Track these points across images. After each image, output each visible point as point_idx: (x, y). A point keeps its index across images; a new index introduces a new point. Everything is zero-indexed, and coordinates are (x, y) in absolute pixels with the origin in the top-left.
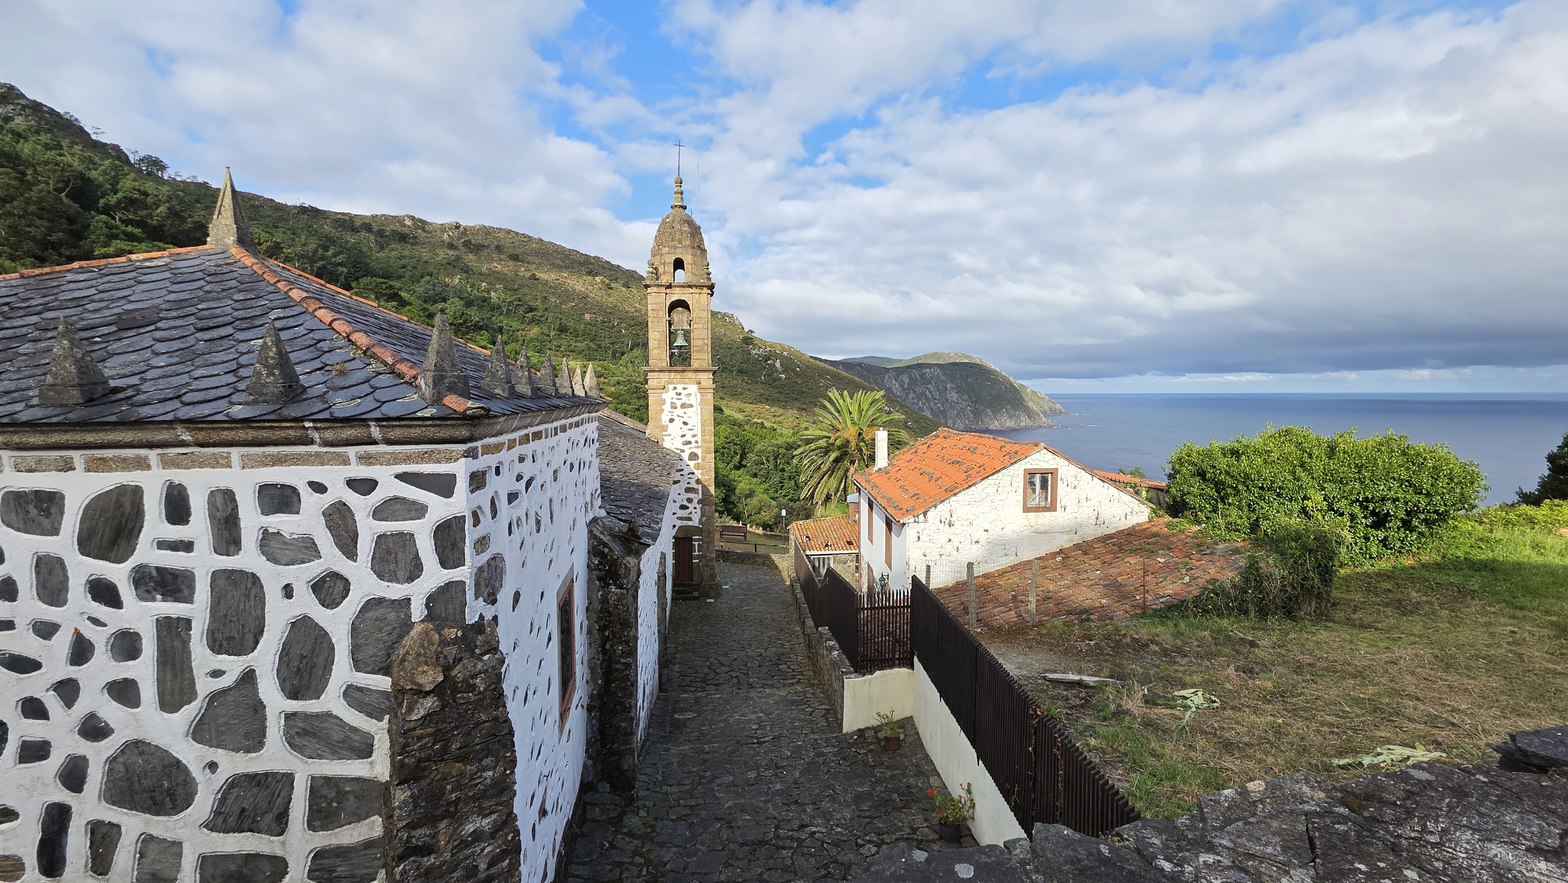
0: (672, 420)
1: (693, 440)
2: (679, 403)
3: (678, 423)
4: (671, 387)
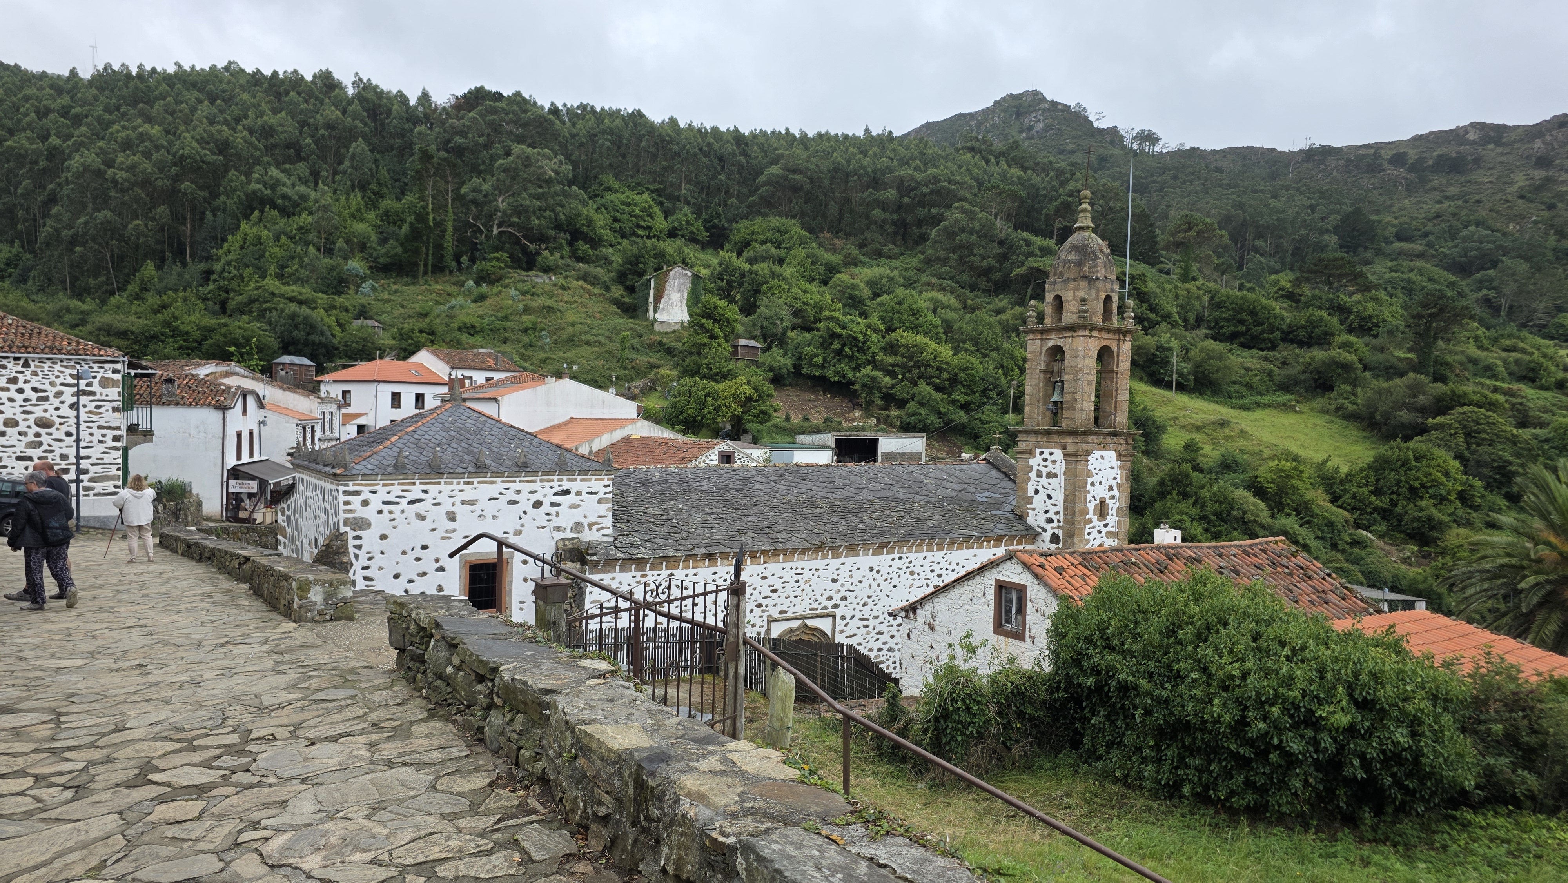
0: (1037, 492)
1: (1055, 518)
2: (1044, 471)
3: (1042, 496)
4: (1038, 451)
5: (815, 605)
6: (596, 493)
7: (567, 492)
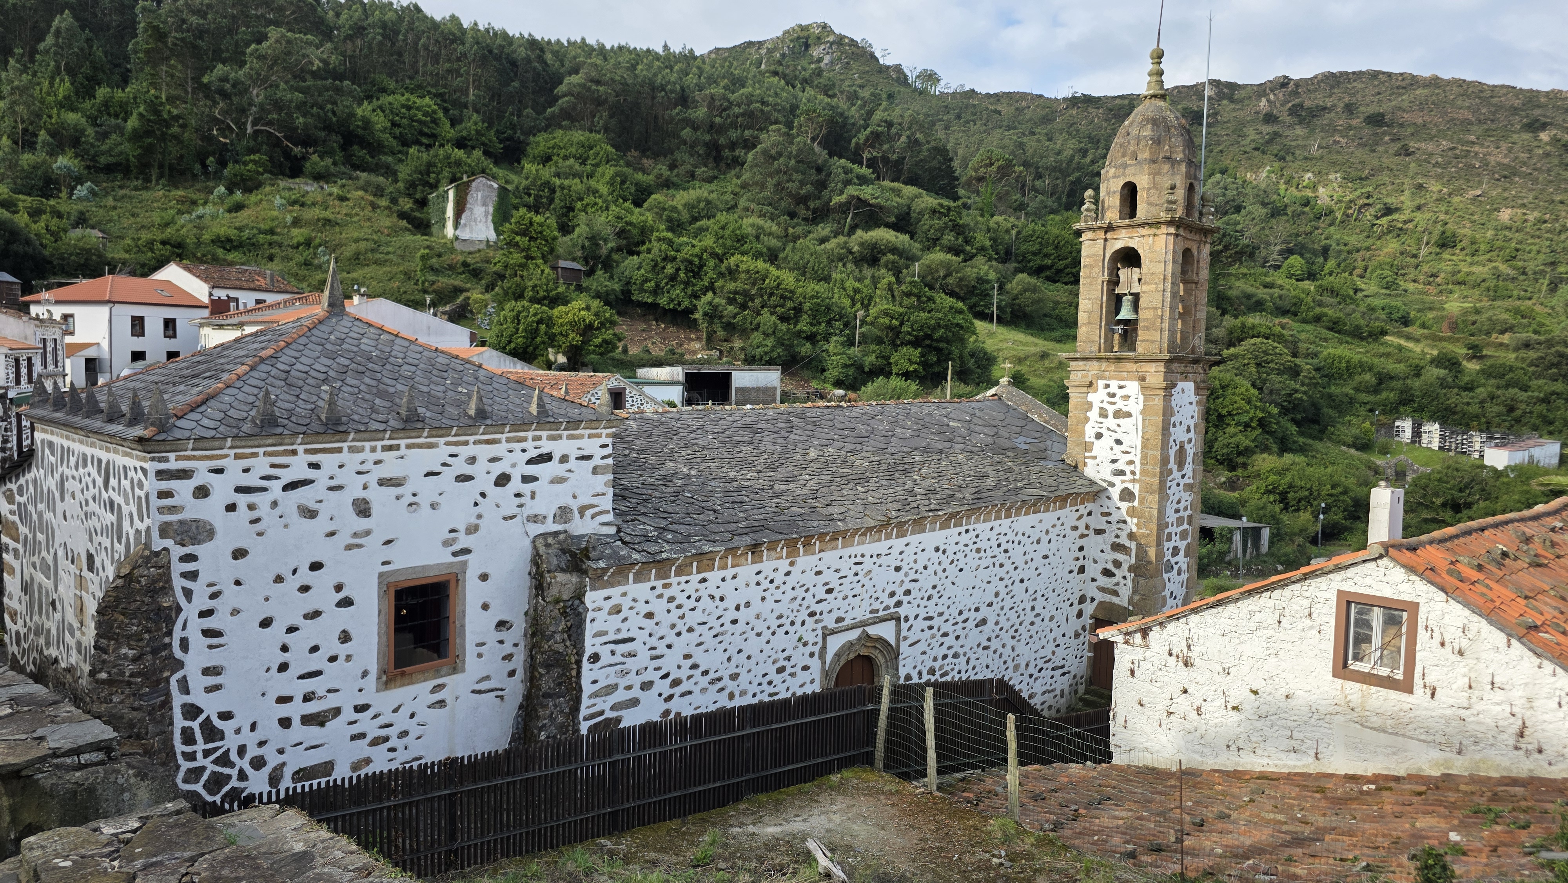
0: (1099, 436)
1: (1128, 469)
2: (1111, 409)
3: (1108, 440)
4: (1101, 383)
5: (876, 605)
6: (589, 458)
7: (546, 458)
